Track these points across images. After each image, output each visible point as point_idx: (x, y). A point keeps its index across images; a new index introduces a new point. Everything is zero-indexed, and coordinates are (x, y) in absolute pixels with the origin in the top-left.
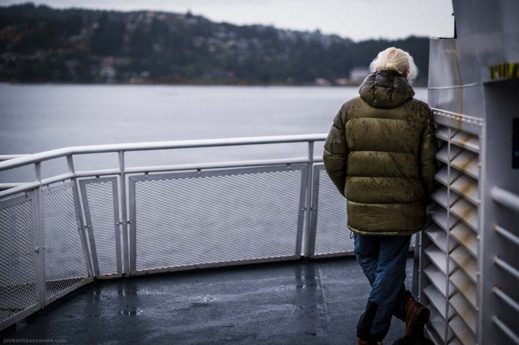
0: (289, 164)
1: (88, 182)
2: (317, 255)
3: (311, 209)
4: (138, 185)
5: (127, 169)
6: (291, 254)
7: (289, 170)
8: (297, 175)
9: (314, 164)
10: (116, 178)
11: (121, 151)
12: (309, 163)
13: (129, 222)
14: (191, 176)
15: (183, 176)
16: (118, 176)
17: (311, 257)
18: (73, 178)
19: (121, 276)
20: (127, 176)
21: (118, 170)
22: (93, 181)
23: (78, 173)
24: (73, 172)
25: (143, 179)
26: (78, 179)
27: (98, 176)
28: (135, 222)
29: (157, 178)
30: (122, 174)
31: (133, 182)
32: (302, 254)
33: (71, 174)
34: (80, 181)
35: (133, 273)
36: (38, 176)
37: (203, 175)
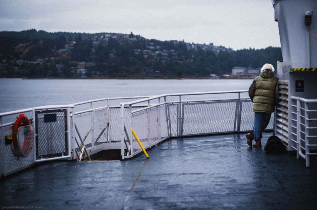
0: (232, 100)
1: (170, 105)
2: (241, 131)
3: (239, 115)
4: (185, 106)
5: (182, 101)
6: (232, 130)
7: (232, 102)
8: (235, 103)
9: (240, 100)
10: (178, 104)
11: (180, 95)
12: (239, 100)
13: (181, 119)
14: (201, 103)
15: (199, 104)
16: (179, 103)
17: (239, 131)
18: (166, 104)
19: (178, 136)
20: (182, 103)
21: (179, 101)
22: (172, 105)
23: (167, 102)
24: (166, 101)
25: (186, 104)
26: (167, 104)
27: (173, 103)
28: (183, 119)
29: (191, 104)
30: (180, 103)
31: (183, 105)
32: (236, 130)
33: (165, 103)
34: (168, 105)
35: (182, 135)
36: (159, 102)
37: (205, 103)
